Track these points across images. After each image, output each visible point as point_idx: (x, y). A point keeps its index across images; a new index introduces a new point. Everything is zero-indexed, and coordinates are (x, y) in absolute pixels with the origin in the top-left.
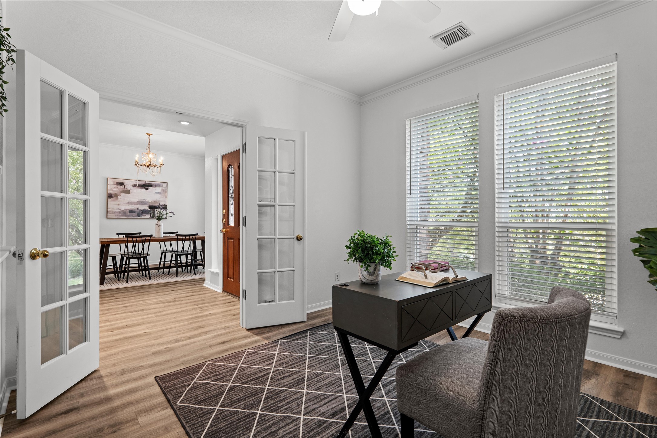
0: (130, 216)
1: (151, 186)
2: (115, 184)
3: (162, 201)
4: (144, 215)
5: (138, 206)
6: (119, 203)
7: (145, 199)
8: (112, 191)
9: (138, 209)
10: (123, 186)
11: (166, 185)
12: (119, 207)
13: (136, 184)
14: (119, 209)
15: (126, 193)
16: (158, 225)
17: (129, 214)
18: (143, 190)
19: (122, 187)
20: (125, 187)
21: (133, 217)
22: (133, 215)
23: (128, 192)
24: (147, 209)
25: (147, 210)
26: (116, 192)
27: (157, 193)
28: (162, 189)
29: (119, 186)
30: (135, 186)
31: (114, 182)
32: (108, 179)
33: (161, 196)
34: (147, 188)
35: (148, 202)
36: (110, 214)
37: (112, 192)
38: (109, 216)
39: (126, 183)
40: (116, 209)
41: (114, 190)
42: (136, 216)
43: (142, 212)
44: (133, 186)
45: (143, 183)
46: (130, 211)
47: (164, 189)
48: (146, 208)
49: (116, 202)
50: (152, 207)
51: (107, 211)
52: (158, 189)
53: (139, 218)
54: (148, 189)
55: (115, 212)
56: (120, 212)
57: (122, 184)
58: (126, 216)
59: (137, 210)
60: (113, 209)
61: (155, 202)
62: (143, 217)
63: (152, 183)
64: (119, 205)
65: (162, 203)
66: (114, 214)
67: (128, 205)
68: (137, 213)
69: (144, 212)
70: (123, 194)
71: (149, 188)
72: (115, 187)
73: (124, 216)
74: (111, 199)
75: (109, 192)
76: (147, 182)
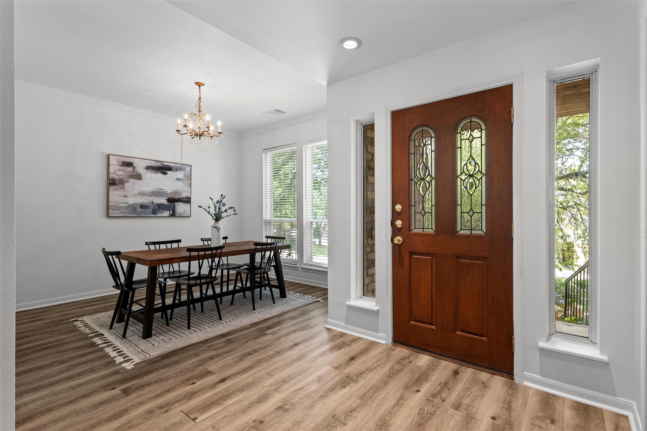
0: (141, 213)
1: (170, 169)
2: (120, 164)
3: (184, 192)
4: (162, 211)
5: (153, 198)
6: (126, 194)
7: (163, 188)
8: (116, 174)
9: (152, 203)
10: (132, 168)
11: (189, 168)
12: (125, 199)
13: (149, 165)
14: (126, 203)
15: (135, 179)
16: (216, 228)
17: (140, 210)
18: (160, 175)
19: (130, 169)
20: (134, 169)
21: (146, 215)
22: (147, 212)
23: (138, 177)
24: (165, 202)
25: (165, 205)
26: (122, 177)
27: (178, 179)
28: (184, 175)
29: (125, 168)
30: (148, 168)
31: (118, 161)
32: (108, 156)
33: (183, 184)
34: (165, 171)
35: (166, 193)
36: (113, 210)
37: (116, 177)
38: (112, 213)
39: (136, 163)
40: (122, 203)
41: (118, 173)
42: (150, 214)
43: (159, 207)
44: (145, 168)
45: (159, 164)
46: (143, 206)
47: (186, 173)
48: (163, 201)
49: (121, 193)
50: (173, 201)
51: (108, 207)
52: (180, 174)
53: (154, 216)
54: (165, 174)
55: (120, 208)
56: (127, 208)
57: (130, 164)
58: (135, 213)
59: (151, 205)
60: (116, 202)
61: (176, 192)
62: (159, 215)
63: (172, 165)
64: (126, 197)
65: (184, 195)
66: (118, 210)
67: (139, 196)
68: (151, 209)
69: (160, 207)
70: (132, 181)
71: (168, 172)
72: (119, 170)
73: (133, 213)
74: (115, 187)
75: (112, 176)
76: (164, 163)
